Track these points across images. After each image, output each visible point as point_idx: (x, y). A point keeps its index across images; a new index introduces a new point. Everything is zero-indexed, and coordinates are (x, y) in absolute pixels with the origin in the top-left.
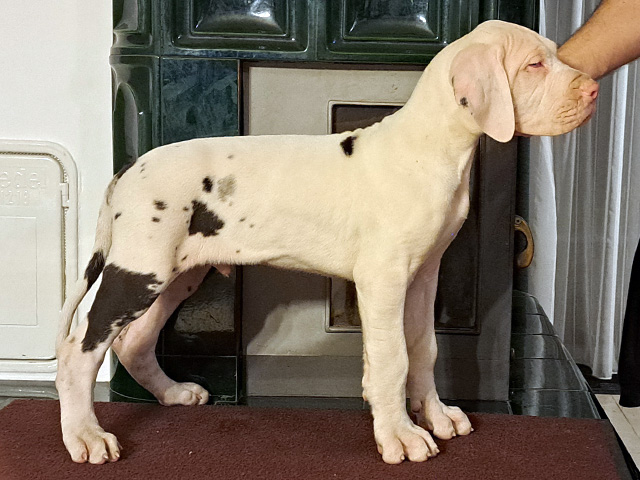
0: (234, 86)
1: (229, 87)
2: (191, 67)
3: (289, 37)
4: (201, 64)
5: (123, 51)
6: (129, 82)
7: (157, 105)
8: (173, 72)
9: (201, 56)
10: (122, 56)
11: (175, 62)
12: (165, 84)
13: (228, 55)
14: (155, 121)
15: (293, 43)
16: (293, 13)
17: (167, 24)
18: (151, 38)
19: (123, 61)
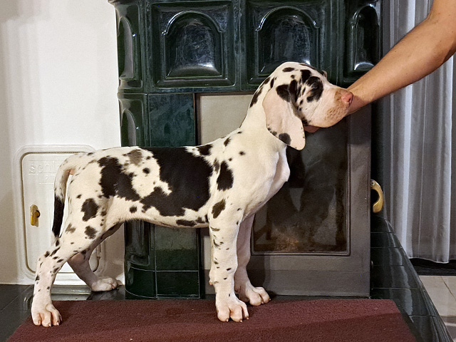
0: (191, 109)
1: (189, 111)
2: (166, 99)
3: (224, 77)
4: (171, 97)
5: (126, 91)
6: (130, 109)
7: (147, 123)
8: (155, 103)
9: (171, 92)
10: (125, 94)
11: (157, 97)
12: (151, 110)
13: (187, 90)
14: (146, 133)
15: (226, 81)
16: (226, 62)
17: (151, 74)
18: (142, 82)
19: (126, 97)
